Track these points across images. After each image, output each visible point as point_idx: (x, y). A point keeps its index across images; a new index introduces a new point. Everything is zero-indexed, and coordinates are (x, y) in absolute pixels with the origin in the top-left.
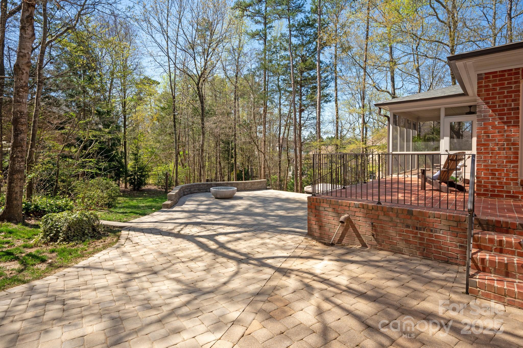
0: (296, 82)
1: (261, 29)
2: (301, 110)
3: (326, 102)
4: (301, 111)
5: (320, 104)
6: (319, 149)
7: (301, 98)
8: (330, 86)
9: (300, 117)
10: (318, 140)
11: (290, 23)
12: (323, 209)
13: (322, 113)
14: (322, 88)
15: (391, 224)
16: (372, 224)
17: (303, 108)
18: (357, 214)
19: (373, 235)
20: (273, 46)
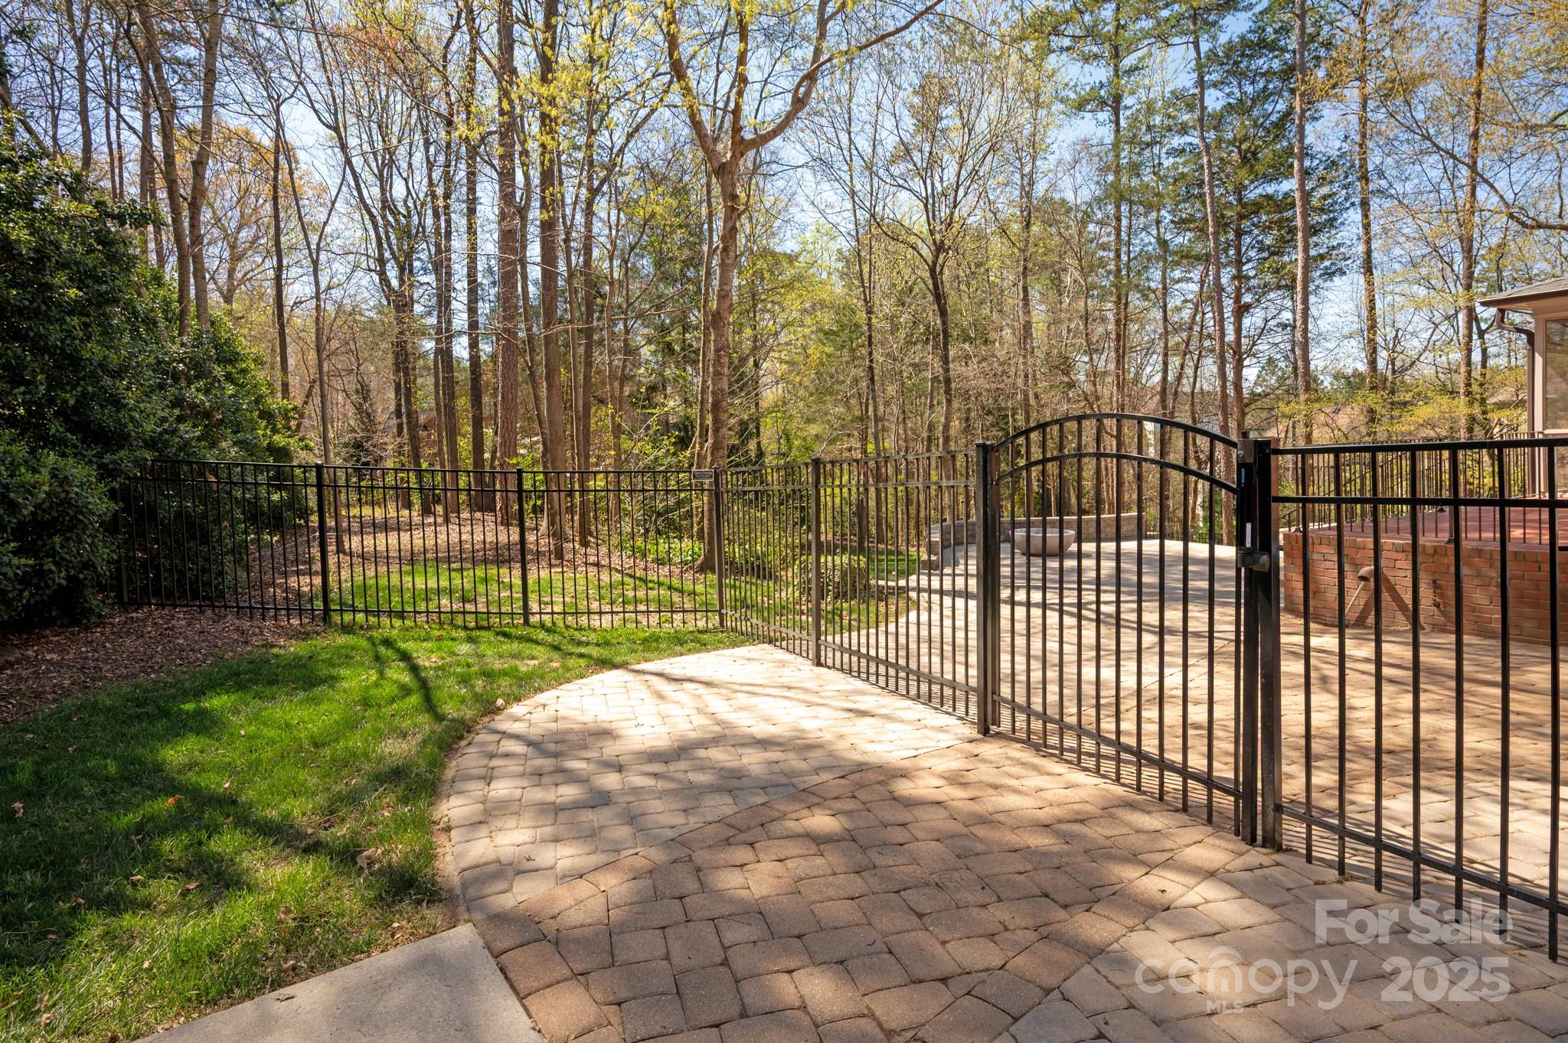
0: (1222, 224)
1: (1104, 80)
2: (1240, 308)
3: (1329, 274)
4: (1241, 310)
5: (1306, 281)
6: (1306, 425)
7: (1240, 270)
8: (1343, 224)
9: (1238, 330)
10: (1303, 397)
11: (1198, 53)
12: (1320, 557)
13: (1313, 311)
14: (1313, 230)
15: (1476, 582)
16: (1434, 582)
17: (1247, 298)
18: (1399, 564)
19: (1437, 605)
20: (1144, 128)
